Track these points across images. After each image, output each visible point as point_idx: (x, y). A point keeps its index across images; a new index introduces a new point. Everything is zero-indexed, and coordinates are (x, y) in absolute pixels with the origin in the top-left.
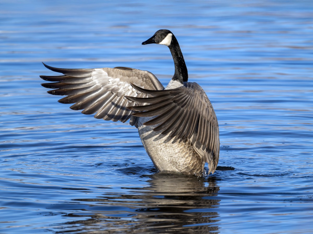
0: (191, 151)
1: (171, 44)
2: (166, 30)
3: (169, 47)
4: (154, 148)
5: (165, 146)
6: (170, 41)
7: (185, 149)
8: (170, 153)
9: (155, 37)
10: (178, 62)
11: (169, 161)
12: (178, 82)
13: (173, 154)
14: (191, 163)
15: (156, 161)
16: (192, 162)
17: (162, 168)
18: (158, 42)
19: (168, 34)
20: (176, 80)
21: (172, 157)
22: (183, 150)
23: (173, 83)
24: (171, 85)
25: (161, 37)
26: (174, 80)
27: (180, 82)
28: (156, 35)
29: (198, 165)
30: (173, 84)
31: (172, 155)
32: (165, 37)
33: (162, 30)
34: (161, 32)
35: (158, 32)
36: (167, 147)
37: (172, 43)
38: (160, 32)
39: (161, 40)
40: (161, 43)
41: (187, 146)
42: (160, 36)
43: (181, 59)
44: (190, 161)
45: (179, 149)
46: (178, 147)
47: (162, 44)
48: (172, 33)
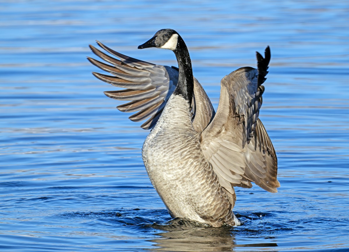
0: (215, 189)
1: (176, 48)
2: (170, 30)
3: (174, 51)
4: (166, 186)
5: (182, 181)
6: (176, 45)
7: (207, 185)
8: (188, 191)
9: (155, 39)
10: (184, 71)
11: (187, 201)
12: (180, 97)
13: (192, 191)
14: (212, 204)
15: (168, 202)
16: (215, 203)
17: (176, 212)
18: (160, 46)
19: (172, 35)
20: (178, 94)
21: (190, 195)
22: (205, 186)
23: (173, 98)
24: (172, 102)
25: (164, 39)
26: (176, 95)
27: (184, 97)
28: (156, 36)
29: (222, 209)
30: (174, 100)
31: (190, 193)
32: (168, 39)
33: (164, 30)
34: (164, 32)
35: (159, 32)
36: (185, 182)
37: (178, 47)
38: (162, 32)
39: (164, 44)
40: (163, 47)
41: (209, 180)
42: (162, 38)
43: (189, 67)
44: (212, 203)
45: (200, 183)
46: (199, 181)
47: (165, 49)
48: (178, 34)
